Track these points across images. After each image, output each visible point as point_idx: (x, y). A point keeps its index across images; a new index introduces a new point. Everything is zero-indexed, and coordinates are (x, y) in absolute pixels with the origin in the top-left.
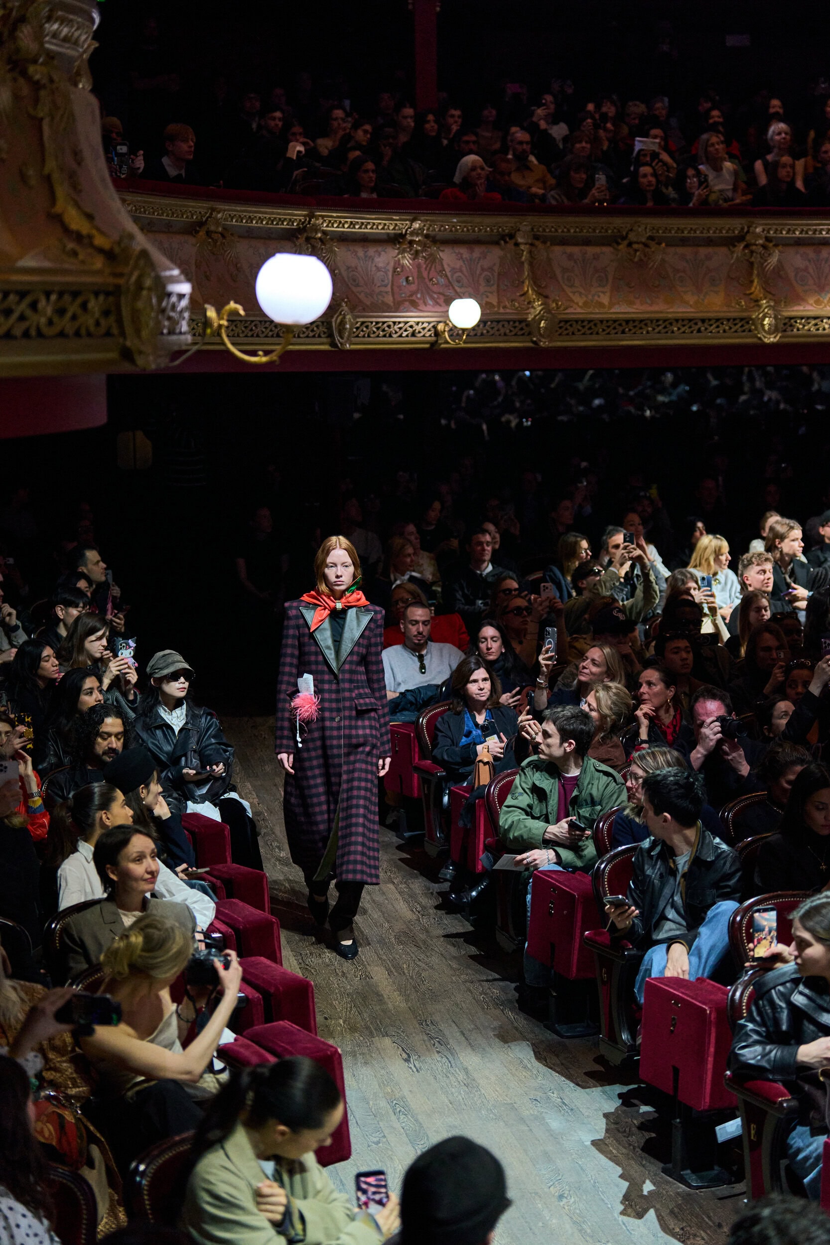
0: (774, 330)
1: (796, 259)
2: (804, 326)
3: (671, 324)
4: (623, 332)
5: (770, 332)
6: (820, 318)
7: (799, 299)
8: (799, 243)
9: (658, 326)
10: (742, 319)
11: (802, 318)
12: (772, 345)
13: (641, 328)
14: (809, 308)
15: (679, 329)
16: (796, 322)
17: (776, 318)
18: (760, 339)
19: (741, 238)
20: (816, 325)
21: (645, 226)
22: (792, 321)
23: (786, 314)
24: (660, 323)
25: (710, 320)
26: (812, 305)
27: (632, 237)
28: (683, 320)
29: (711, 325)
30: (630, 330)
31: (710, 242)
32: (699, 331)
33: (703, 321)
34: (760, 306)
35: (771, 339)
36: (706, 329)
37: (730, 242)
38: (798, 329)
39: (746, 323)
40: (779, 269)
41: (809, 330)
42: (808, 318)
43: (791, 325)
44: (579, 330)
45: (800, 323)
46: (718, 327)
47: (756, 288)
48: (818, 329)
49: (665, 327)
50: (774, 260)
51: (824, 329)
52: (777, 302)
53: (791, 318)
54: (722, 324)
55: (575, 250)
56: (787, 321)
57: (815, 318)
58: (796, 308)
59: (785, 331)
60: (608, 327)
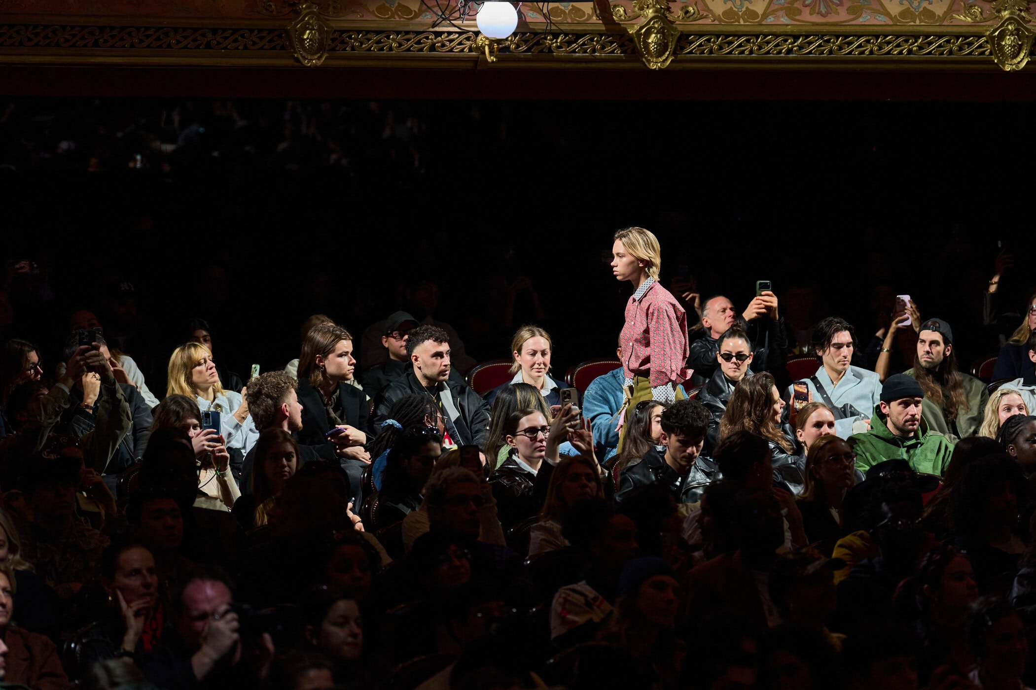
0: (319, 48)
2: (362, 44)
3: (166, 34)
4: (96, 44)
5: (311, 51)
6: (387, 33)
7: (355, 4)
9: (148, 36)
10: (271, 31)
11: (359, 32)
12: (316, 69)
13: (122, 39)
14: (368, 18)
15: (178, 42)
16: (350, 37)
17: (320, 30)
18: (297, 60)
20: (379, 42)
22: (345, 35)
23: (335, 25)
24: (151, 32)
25: (224, 30)
26: (373, 13)
28: (184, 29)
29: (226, 38)
30: (106, 41)
32: (208, 46)
33: (214, 31)
34: (297, 13)
35: (315, 61)
36: (218, 43)
38: (353, 48)
41: (369, 50)
42: (368, 32)
43: (343, 42)
44: (30, 40)
45: (355, 40)
46: (235, 41)
48: (382, 49)
49: (158, 39)
51: (391, 49)
52: (324, 8)
53: (343, 32)
54: (243, 36)
56: (336, 35)
57: (378, 33)
58: (350, 17)
59: (334, 49)
60: (74, 36)
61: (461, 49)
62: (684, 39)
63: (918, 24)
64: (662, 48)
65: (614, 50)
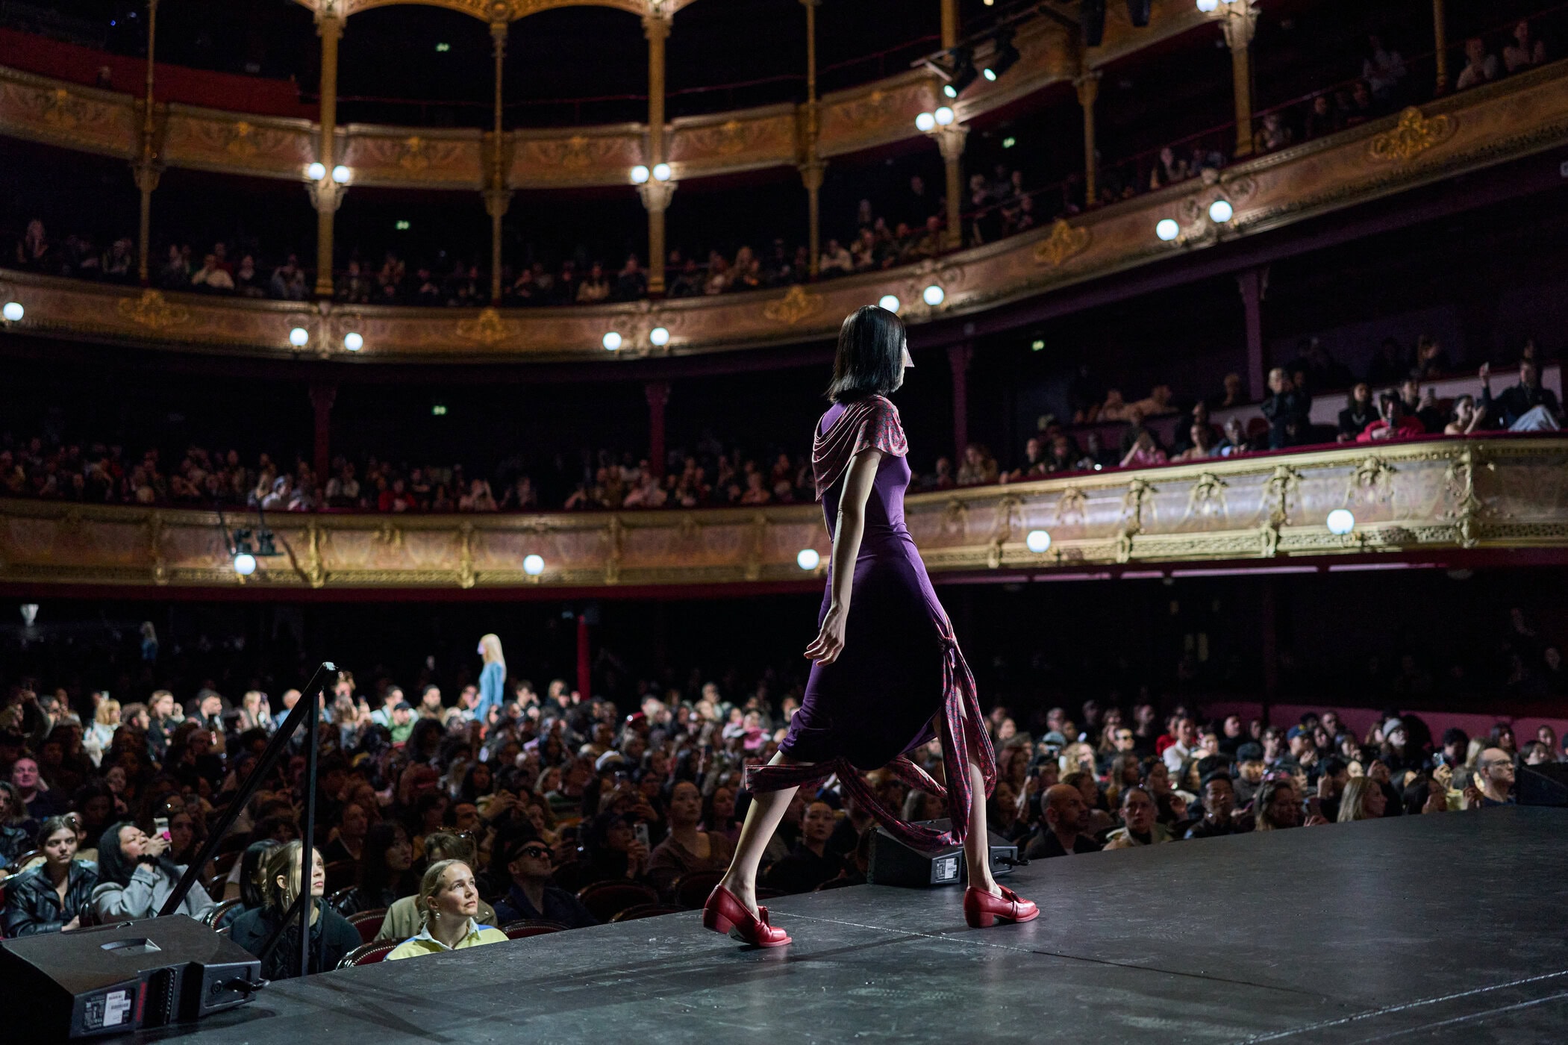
0: (163, 577)
1: (181, 535)
7: (181, 558)
8: (185, 525)
10: (142, 569)
12: (162, 586)
14: (189, 564)
17: (166, 570)
18: (154, 581)
19: (146, 520)
21: (77, 510)
22: (177, 571)
23: (173, 567)
27: (69, 515)
28: (102, 568)
29: (122, 572)
31: (124, 522)
32: (113, 575)
33: (116, 569)
34: (155, 561)
35: (162, 582)
36: (118, 574)
37: (138, 522)
38: (181, 577)
39: (148, 573)
40: (170, 542)
41: (188, 578)
42: (188, 570)
43: (176, 574)
44: (27, 571)
45: (183, 573)
46: (126, 573)
47: (154, 551)
48: (194, 578)
49: (90, 572)
50: (167, 534)
51: (198, 578)
52: (168, 560)
54: (129, 571)
55: (29, 522)
56: (173, 571)
57: (193, 570)
58: (180, 564)
59: (172, 578)
60: (48, 569)
61: (229, 578)
62: (328, 575)
63: (428, 568)
64: (319, 577)
65: (298, 579)
